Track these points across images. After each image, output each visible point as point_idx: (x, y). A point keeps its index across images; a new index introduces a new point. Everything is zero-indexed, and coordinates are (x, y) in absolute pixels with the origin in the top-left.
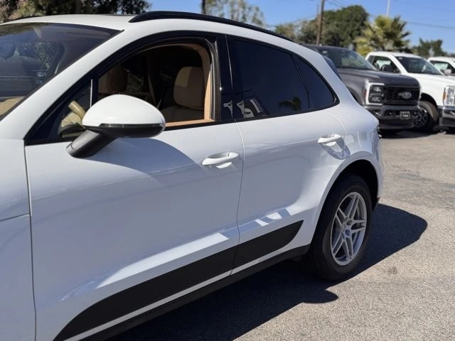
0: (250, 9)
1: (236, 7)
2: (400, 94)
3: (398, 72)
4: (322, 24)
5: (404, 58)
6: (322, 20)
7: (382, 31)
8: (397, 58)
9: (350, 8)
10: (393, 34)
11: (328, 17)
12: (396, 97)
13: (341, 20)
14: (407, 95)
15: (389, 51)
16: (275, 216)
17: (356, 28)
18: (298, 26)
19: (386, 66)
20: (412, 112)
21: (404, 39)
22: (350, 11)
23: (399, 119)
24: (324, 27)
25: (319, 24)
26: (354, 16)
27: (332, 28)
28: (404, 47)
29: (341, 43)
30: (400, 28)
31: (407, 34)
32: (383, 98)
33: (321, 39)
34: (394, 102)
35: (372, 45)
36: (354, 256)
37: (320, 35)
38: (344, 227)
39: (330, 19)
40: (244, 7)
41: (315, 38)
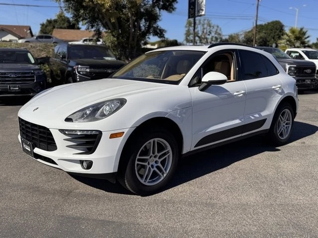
0: (213, 27)
1: (205, 26)
2: (305, 71)
3: (304, 59)
4: (256, 33)
5: (306, 51)
6: (256, 30)
7: (293, 36)
8: (303, 51)
9: (273, 22)
10: (300, 38)
11: (259, 28)
12: (303, 72)
13: (267, 30)
14: (309, 71)
15: (298, 47)
16: (257, 116)
17: (277, 34)
18: (241, 35)
19: (296, 56)
20: (312, 80)
21: (306, 40)
22: (272, 25)
23: (305, 84)
24: (257, 35)
25: (254, 33)
26: (275, 27)
27: (262, 35)
28: (307, 45)
29: (268, 43)
30: (304, 34)
31: (308, 37)
32: (296, 73)
33: (256, 41)
34: (301, 75)
35: (287, 44)
36: (286, 136)
37: (256, 39)
38: (283, 124)
39: (260, 29)
40: (210, 26)
41: (252, 41)
